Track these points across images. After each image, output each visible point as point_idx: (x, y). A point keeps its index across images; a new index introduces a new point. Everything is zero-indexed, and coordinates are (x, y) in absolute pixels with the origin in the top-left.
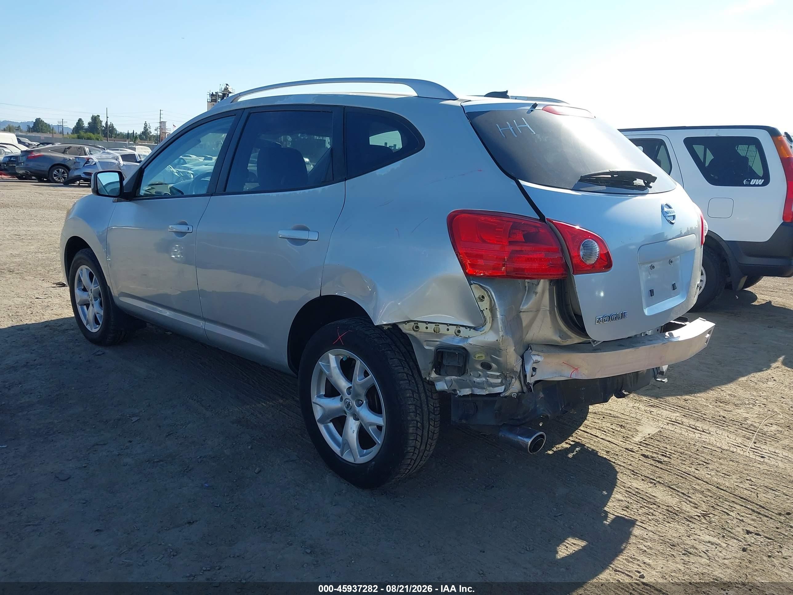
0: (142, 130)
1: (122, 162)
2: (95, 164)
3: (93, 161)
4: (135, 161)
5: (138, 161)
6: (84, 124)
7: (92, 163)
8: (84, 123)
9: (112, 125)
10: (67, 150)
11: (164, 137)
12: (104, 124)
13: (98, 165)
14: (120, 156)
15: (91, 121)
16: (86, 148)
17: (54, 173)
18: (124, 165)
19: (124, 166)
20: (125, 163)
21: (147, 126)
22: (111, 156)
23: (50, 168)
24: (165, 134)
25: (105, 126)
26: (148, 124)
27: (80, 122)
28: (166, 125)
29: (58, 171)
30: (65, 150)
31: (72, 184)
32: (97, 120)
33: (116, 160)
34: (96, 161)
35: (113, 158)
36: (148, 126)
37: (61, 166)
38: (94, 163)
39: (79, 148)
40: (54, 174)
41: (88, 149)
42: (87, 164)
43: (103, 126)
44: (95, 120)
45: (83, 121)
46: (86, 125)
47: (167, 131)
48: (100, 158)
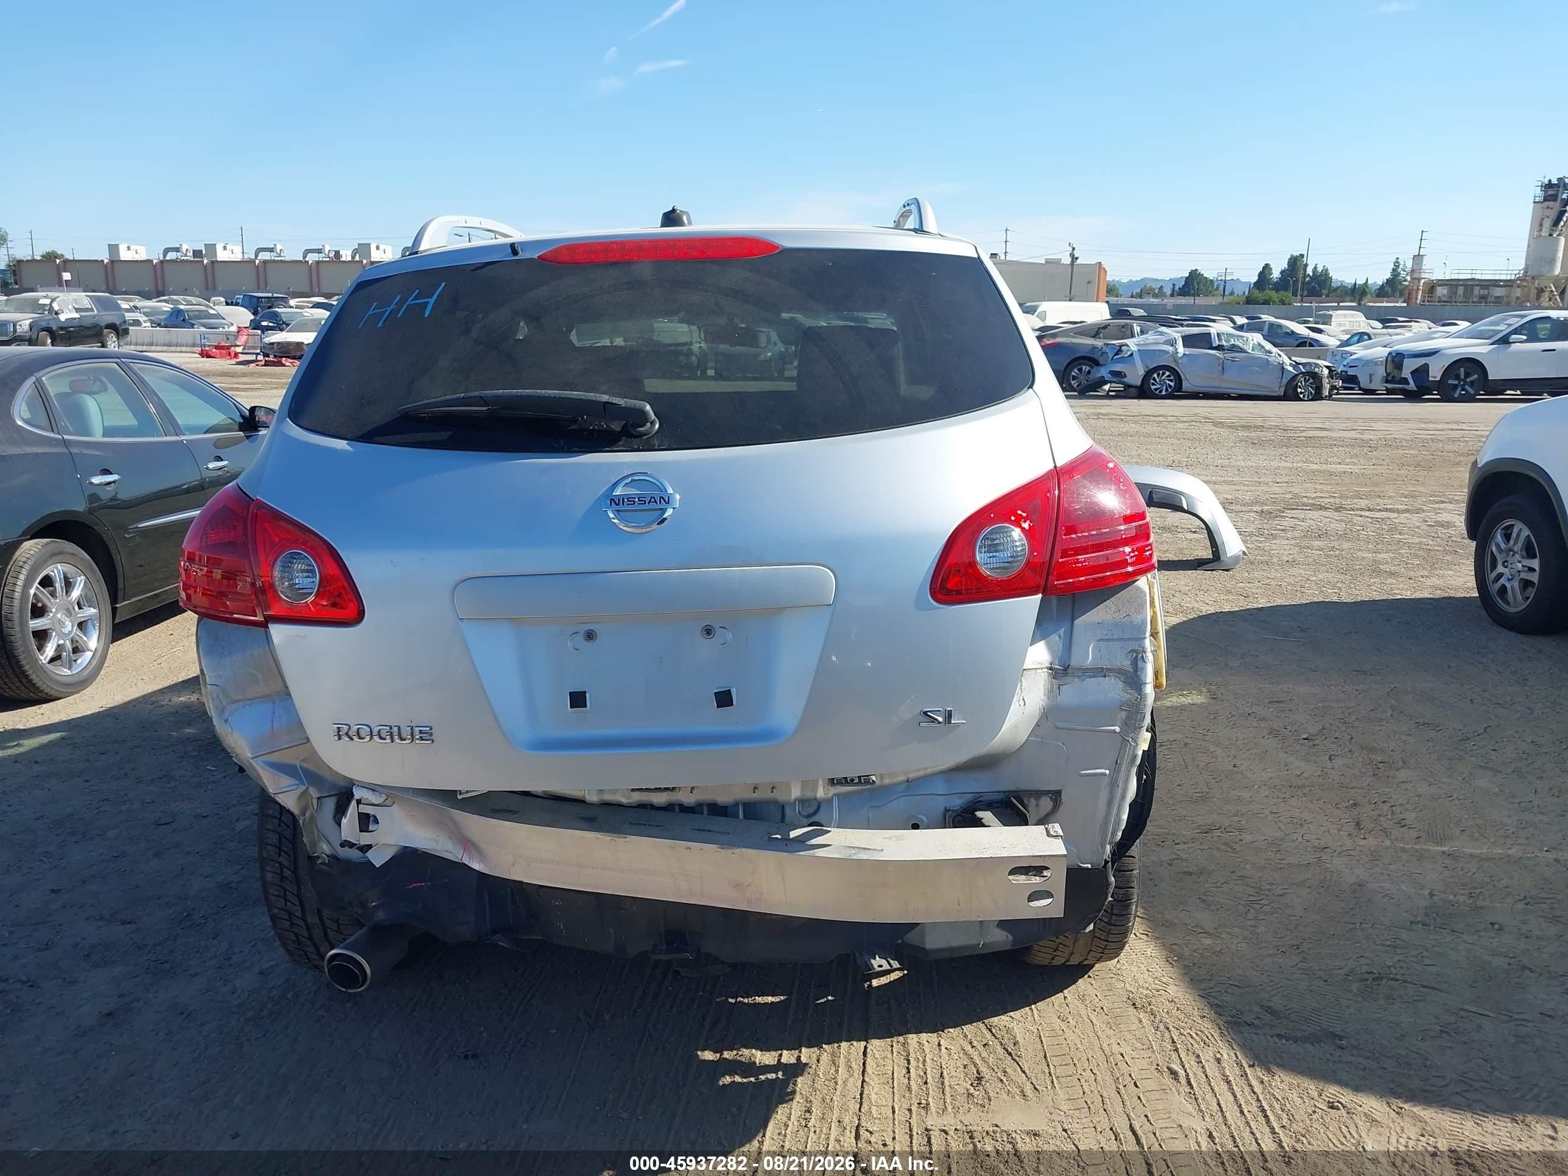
0: (1388, 275)
1: (1181, 349)
2: (1132, 355)
3: (1128, 350)
4: (1208, 346)
5: (1214, 345)
6: (1272, 274)
7: (1126, 353)
8: (1273, 271)
9: (1327, 270)
10: (1102, 330)
11: (1415, 288)
12: (1309, 271)
13: (1136, 356)
14: (1180, 338)
15: (1287, 267)
16: (1135, 325)
17: (1073, 373)
18: (1184, 354)
19: (1185, 357)
20: (1188, 351)
21: (1398, 267)
22: (1163, 338)
23: (1069, 364)
24: (1419, 281)
25: (1311, 274)
26: (1402, 263)
27: (1266, 271)
28: (1425, 262)
29: (1080, 370)
30: (1097, 332)
31: (1091, 393)
32: (1298, 264)
33: (1172, 345)
34: (1133, 349)
35: (1166, 343)
36: (1401, 267)
37: (1086, 361)
38: (1129, 353)
39: (1123, 327)
40: (1073, 376)
41: (1139, 328)
42: (1118, 354)
43: (1309, 275)
44: (1295, 263)
45: (1271, 269)
46: (1276, 274)
47: (1423, 275)
48: (1142, 342)
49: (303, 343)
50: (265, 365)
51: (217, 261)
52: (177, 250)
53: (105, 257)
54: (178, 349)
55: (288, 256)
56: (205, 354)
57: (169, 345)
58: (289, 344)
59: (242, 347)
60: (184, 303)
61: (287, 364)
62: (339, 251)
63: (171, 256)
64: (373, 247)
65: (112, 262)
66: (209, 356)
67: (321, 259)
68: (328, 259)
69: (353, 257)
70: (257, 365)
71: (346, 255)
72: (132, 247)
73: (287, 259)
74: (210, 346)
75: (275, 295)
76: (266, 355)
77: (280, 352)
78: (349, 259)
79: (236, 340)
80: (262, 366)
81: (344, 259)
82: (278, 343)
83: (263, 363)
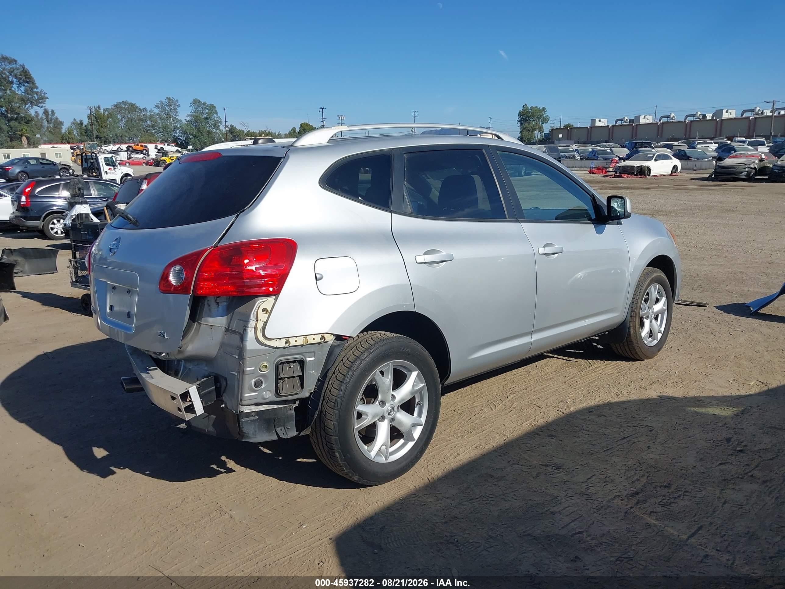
49: (634, 166)
50: (614, 177)
51: (639, 124)
52: (622, 120)
53: (588, 125)
54: (584, 169)
55: (677, 119)
56: (591, 172)
57: (581, 168)
58: (628, 167)
59: (612, 168)
60: (608, 146)
61: (625, 177)
62: (705, 115)
63: (619, 123)
64: (724, 111)
65: (591, 128)
66: (593, 173)
67: (694, 120)
68: (698, 119)
69: (712, 117)
70: (610, 177)
71: (709, 117)
72: (602, 120)
73: (677, 120)
74: (594, 168)
75: (644, 141)
76: (616, 172)
77: (622, 171)
78: (710, 118)
79: (610, 165)
80: (612, 178)
81: (708, 119)
82: (622, 166)
83: (613, 176)
